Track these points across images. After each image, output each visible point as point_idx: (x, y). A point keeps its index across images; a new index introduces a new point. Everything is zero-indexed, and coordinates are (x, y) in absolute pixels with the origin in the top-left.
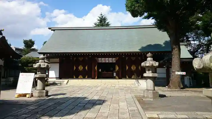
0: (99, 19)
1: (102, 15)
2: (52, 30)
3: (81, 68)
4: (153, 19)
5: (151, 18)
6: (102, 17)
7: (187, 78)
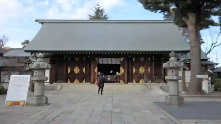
0: (95, 10)
1: (98, 5)
2: (40, 23)
3: (77, 70)
4: (161, 12)
5: (159, 11)
6: (99, 8)
7: (206, 83)
